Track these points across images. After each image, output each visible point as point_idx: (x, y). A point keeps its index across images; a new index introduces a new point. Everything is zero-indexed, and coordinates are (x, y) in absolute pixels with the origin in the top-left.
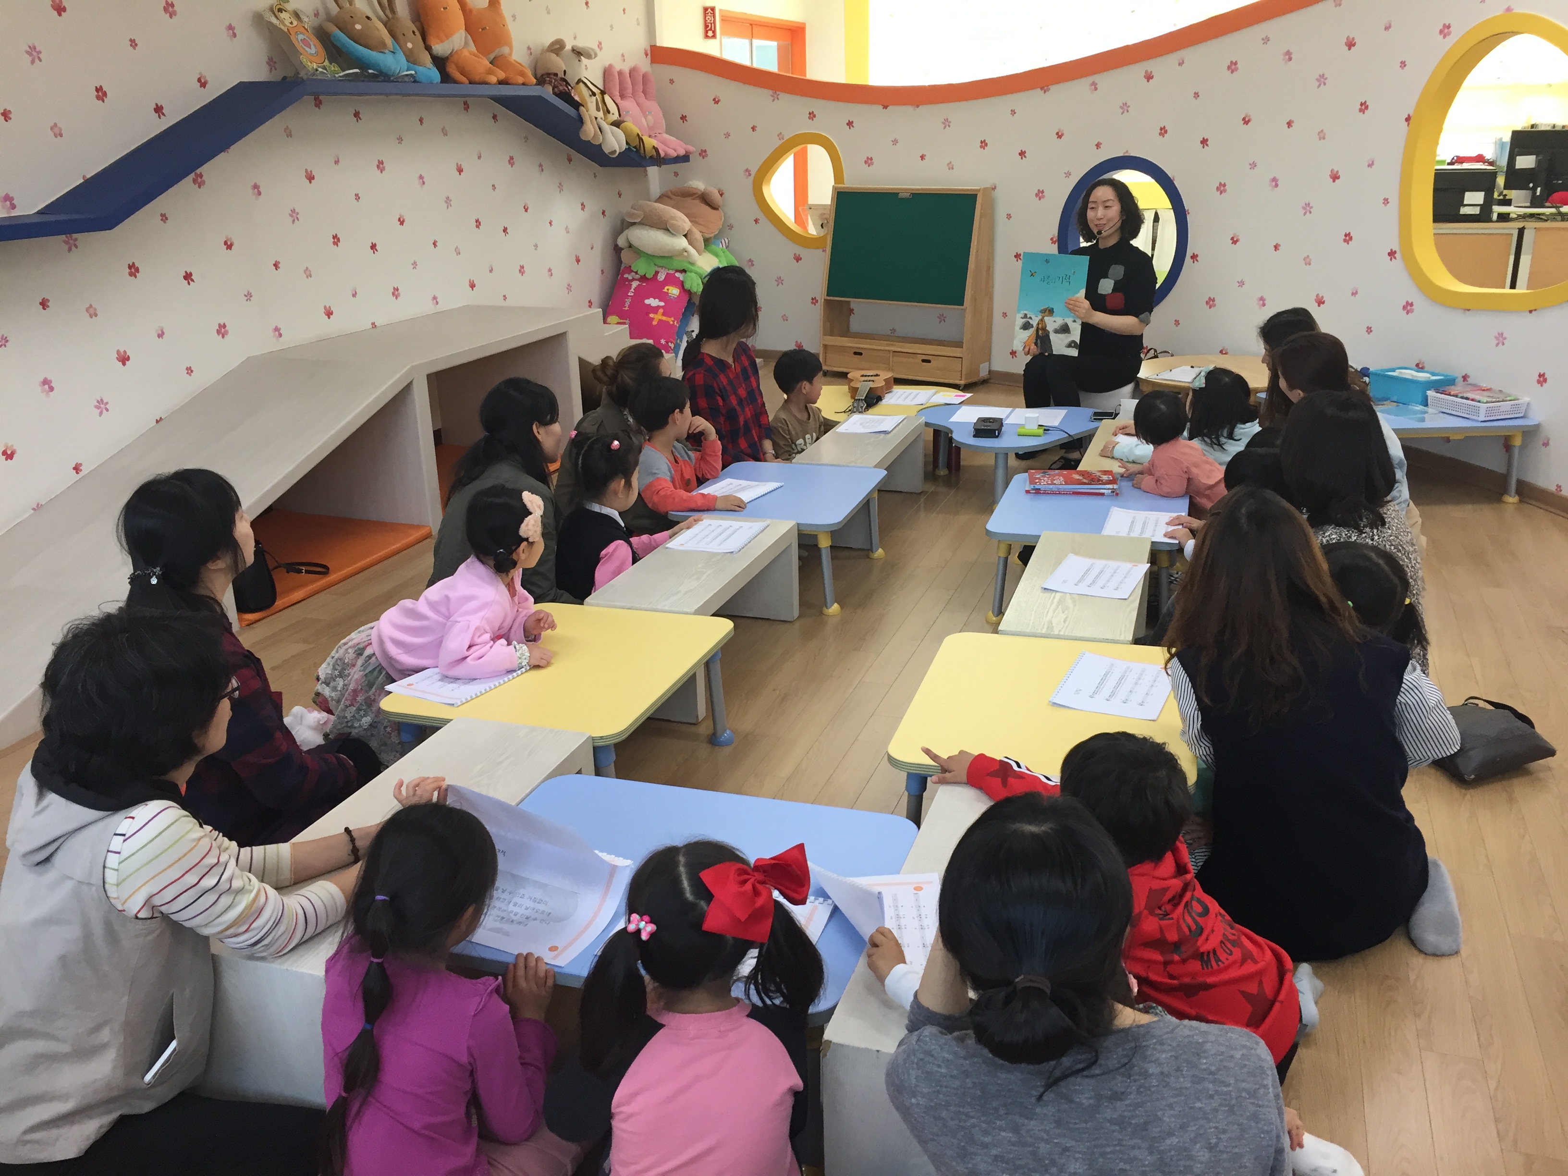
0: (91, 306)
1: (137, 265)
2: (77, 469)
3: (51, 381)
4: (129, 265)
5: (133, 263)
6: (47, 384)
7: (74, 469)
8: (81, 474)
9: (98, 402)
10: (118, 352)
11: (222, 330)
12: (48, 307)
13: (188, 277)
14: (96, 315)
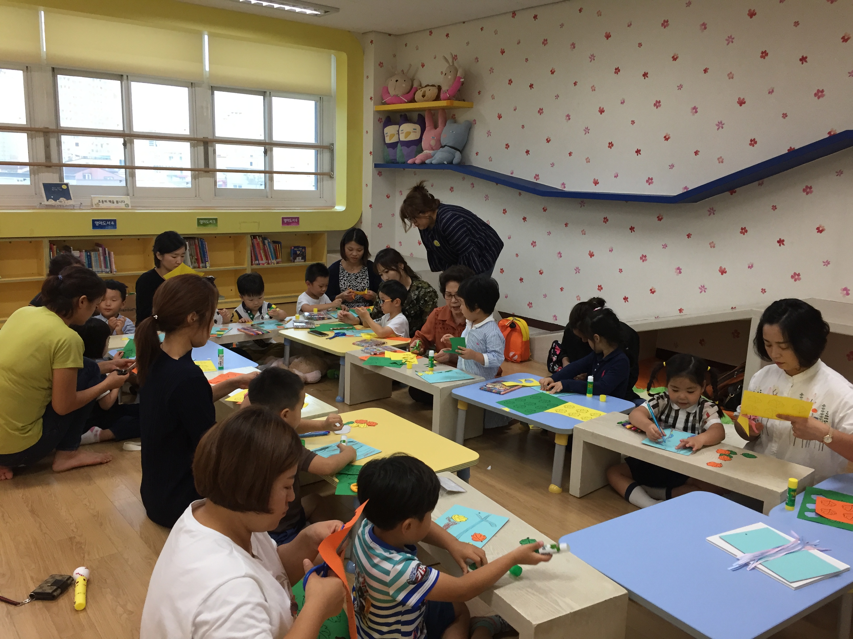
0: (713, 242)
1: (747, 229)
2: (681, 310)
3: (681, 269)
4: (742, 228)
5: (745, 228)
6: (679, 270)
7: (679, 310)
8: (682, 314)
9: (701, 286)
10: (721, 267)
11: (796, 277)
12: (690, 237)
13: (781, 242)
14: (714, 247)
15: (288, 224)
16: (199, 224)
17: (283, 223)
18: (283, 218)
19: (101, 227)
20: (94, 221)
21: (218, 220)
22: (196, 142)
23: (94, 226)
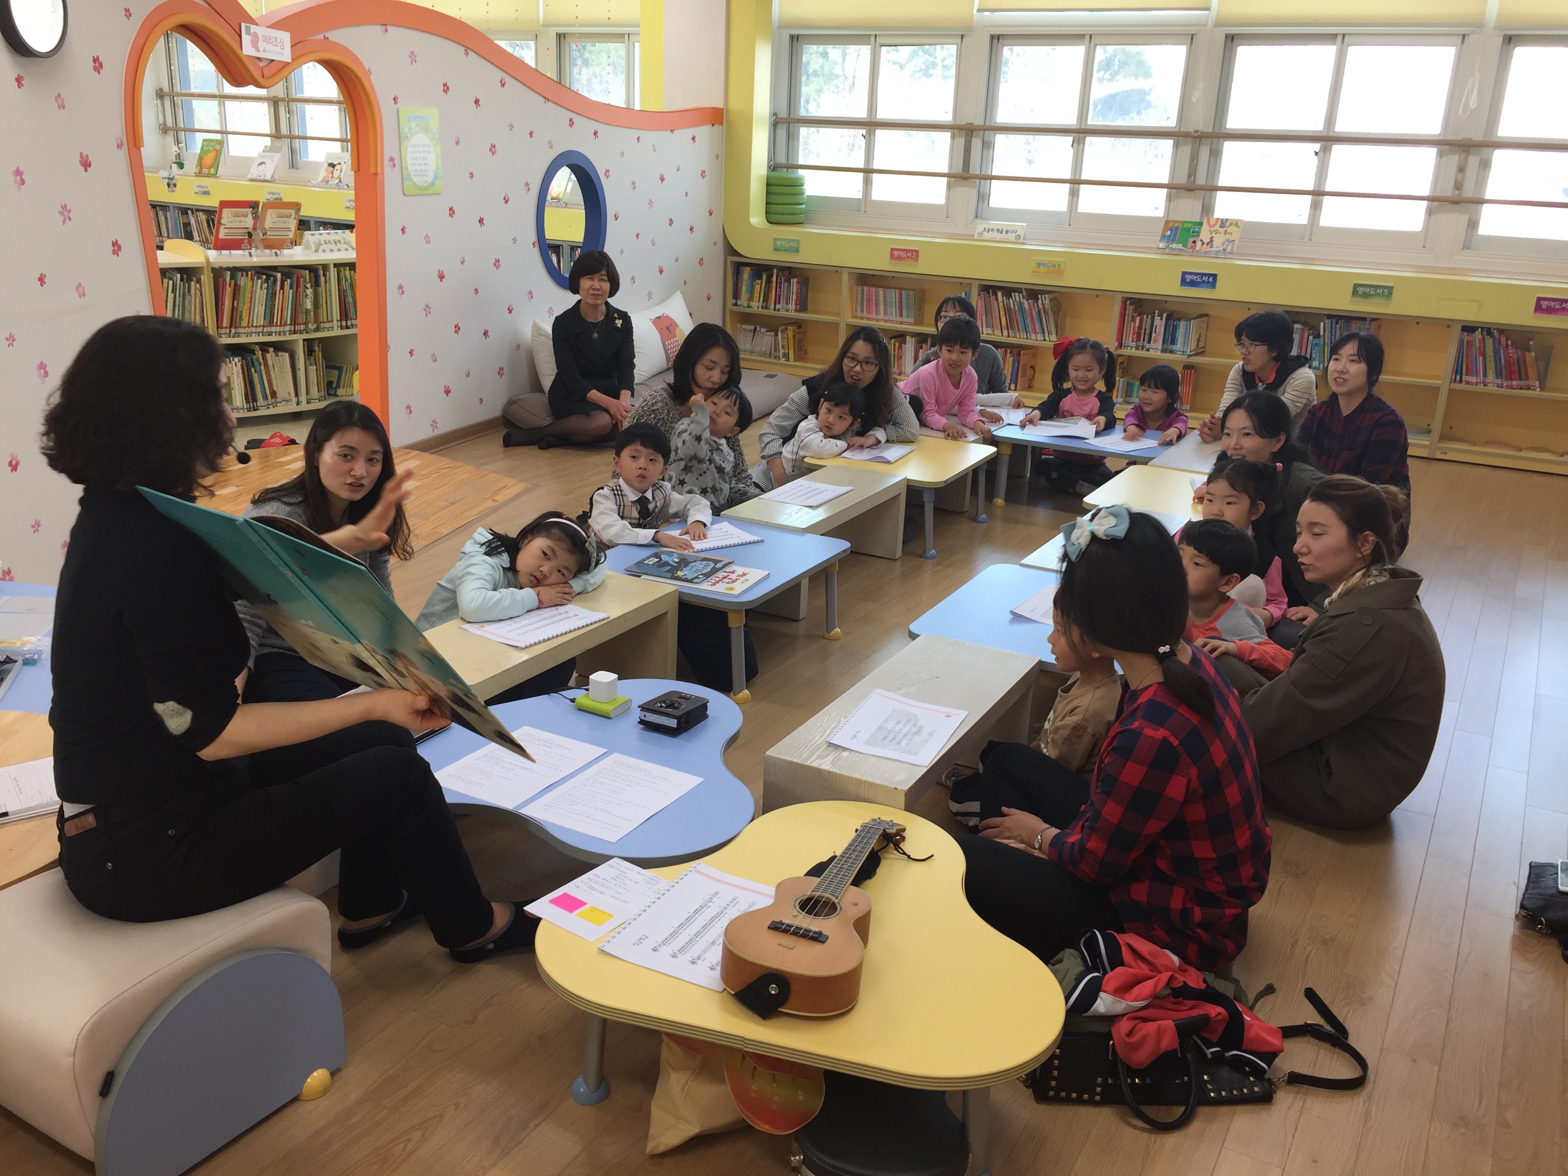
15: (1550, 311)
16: (1355, 293)
17: (1538, 308)
18: (1539, 299)
19: (1193, 284)
20: (1184, 274)
21: (1394, 290)
22: (1448, 147)
23: (1184, 282)
